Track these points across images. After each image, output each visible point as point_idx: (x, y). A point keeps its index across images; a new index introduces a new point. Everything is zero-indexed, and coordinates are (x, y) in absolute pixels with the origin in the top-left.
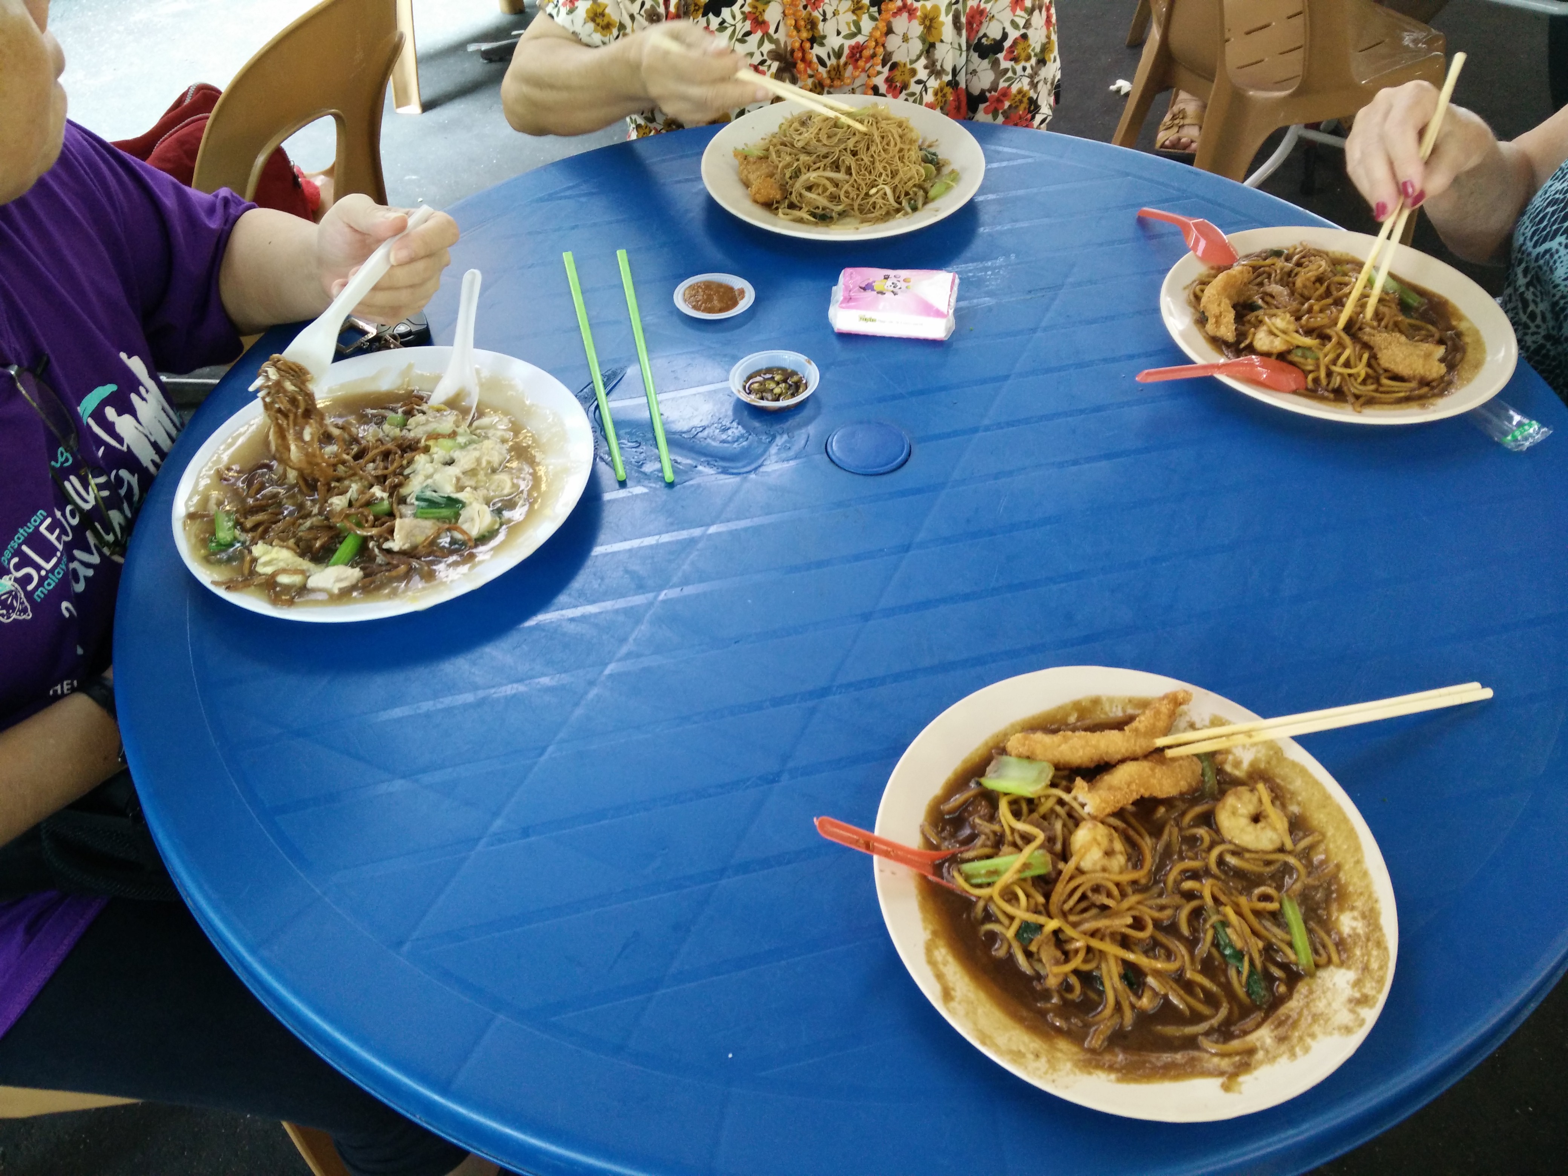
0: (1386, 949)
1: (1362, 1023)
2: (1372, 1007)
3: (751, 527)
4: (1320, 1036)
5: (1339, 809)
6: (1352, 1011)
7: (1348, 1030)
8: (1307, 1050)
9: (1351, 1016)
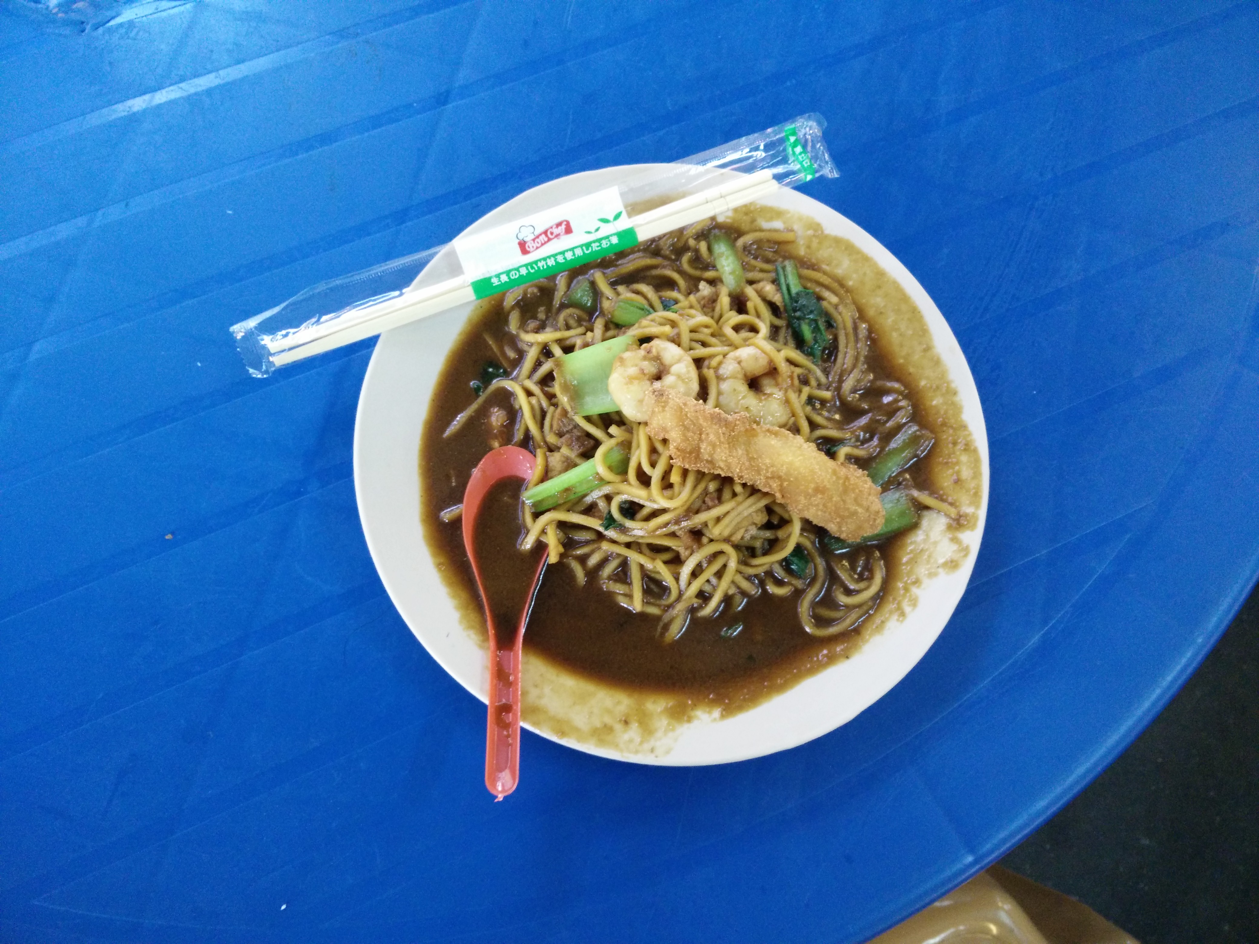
0: (975, 451)
1: (966, 551)
2: (973, 527)
3: (217, 87)
4: (926, 582)
5: (897, 287)
6: (954, 540)
7: (952, 565)
8: (914, 603)
9: (955, 547)
